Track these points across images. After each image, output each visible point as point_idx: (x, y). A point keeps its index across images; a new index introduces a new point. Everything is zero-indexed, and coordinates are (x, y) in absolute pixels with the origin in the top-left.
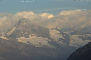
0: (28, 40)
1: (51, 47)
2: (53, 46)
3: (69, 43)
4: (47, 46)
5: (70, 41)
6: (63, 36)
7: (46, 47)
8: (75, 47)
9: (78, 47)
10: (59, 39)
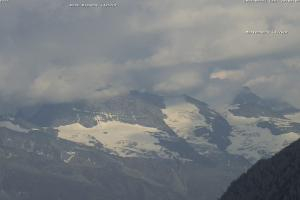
0: (92, 135)
1: (167, 156)
2: (176, 154)
3: (229, 143)
4: (154, 153)
5: (230, 138)
6: (208, 121)
7: (153, 157)
8: (247, 158)
9: (258, 157)
10: (195, 131)
